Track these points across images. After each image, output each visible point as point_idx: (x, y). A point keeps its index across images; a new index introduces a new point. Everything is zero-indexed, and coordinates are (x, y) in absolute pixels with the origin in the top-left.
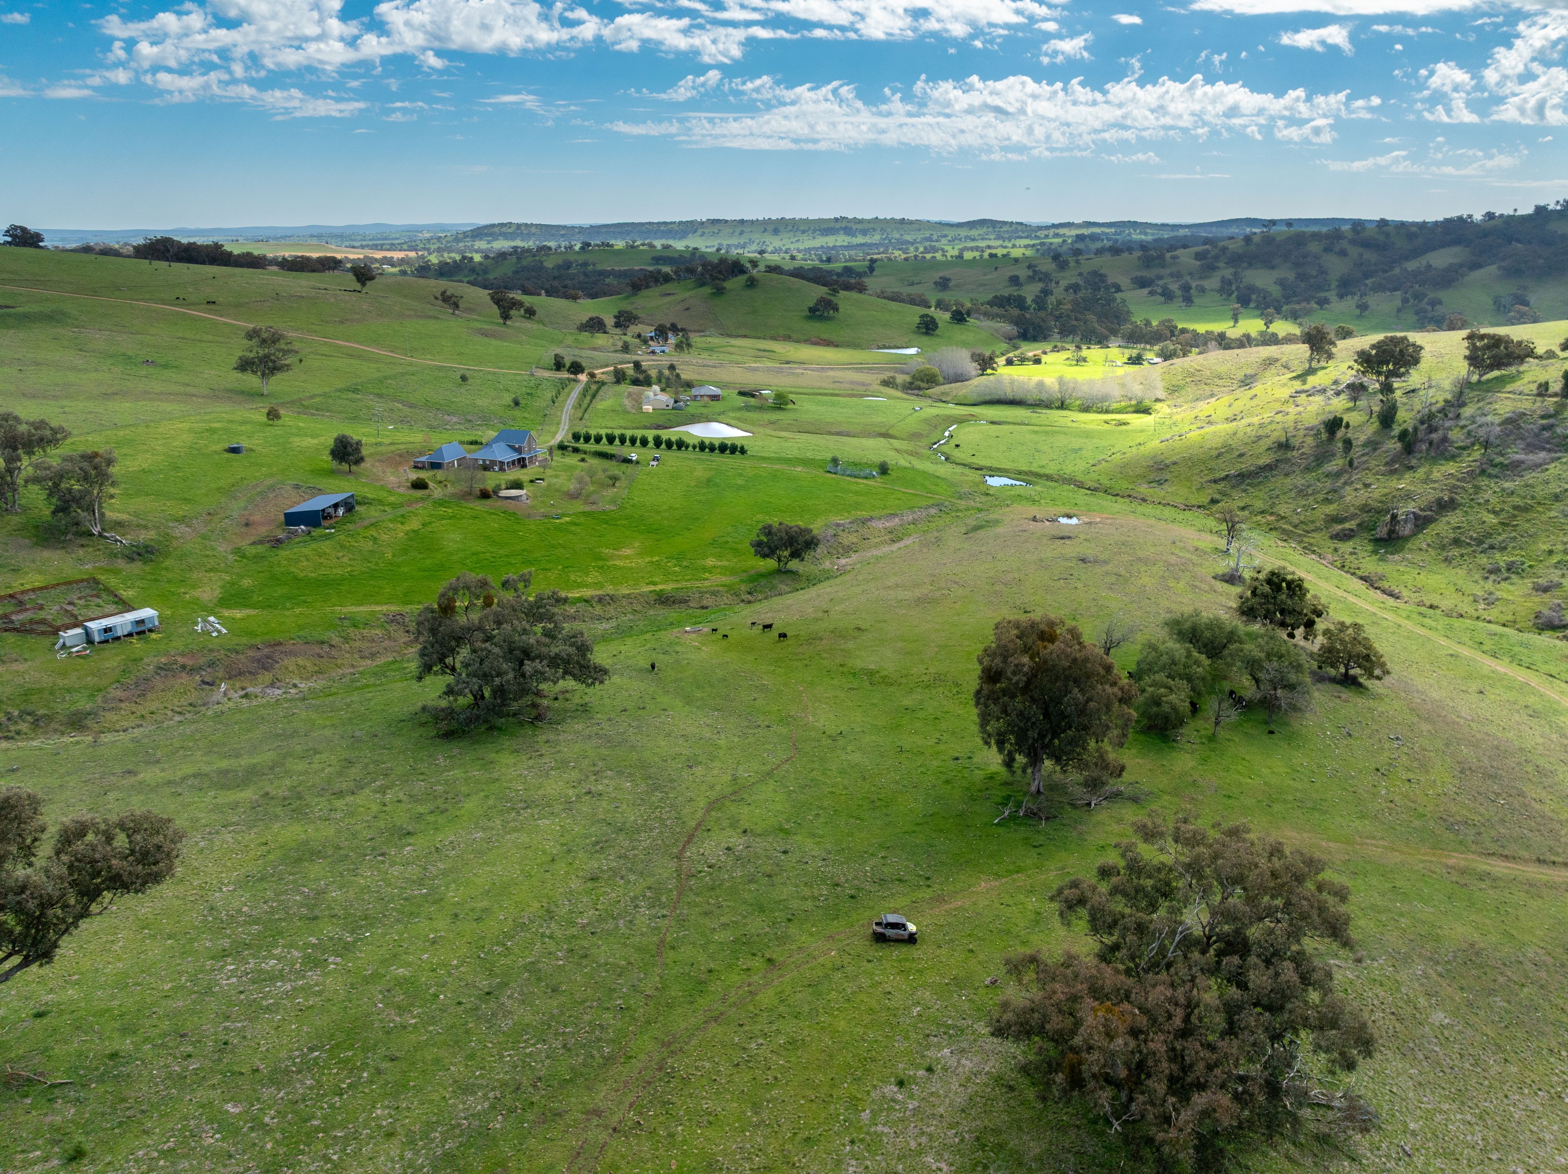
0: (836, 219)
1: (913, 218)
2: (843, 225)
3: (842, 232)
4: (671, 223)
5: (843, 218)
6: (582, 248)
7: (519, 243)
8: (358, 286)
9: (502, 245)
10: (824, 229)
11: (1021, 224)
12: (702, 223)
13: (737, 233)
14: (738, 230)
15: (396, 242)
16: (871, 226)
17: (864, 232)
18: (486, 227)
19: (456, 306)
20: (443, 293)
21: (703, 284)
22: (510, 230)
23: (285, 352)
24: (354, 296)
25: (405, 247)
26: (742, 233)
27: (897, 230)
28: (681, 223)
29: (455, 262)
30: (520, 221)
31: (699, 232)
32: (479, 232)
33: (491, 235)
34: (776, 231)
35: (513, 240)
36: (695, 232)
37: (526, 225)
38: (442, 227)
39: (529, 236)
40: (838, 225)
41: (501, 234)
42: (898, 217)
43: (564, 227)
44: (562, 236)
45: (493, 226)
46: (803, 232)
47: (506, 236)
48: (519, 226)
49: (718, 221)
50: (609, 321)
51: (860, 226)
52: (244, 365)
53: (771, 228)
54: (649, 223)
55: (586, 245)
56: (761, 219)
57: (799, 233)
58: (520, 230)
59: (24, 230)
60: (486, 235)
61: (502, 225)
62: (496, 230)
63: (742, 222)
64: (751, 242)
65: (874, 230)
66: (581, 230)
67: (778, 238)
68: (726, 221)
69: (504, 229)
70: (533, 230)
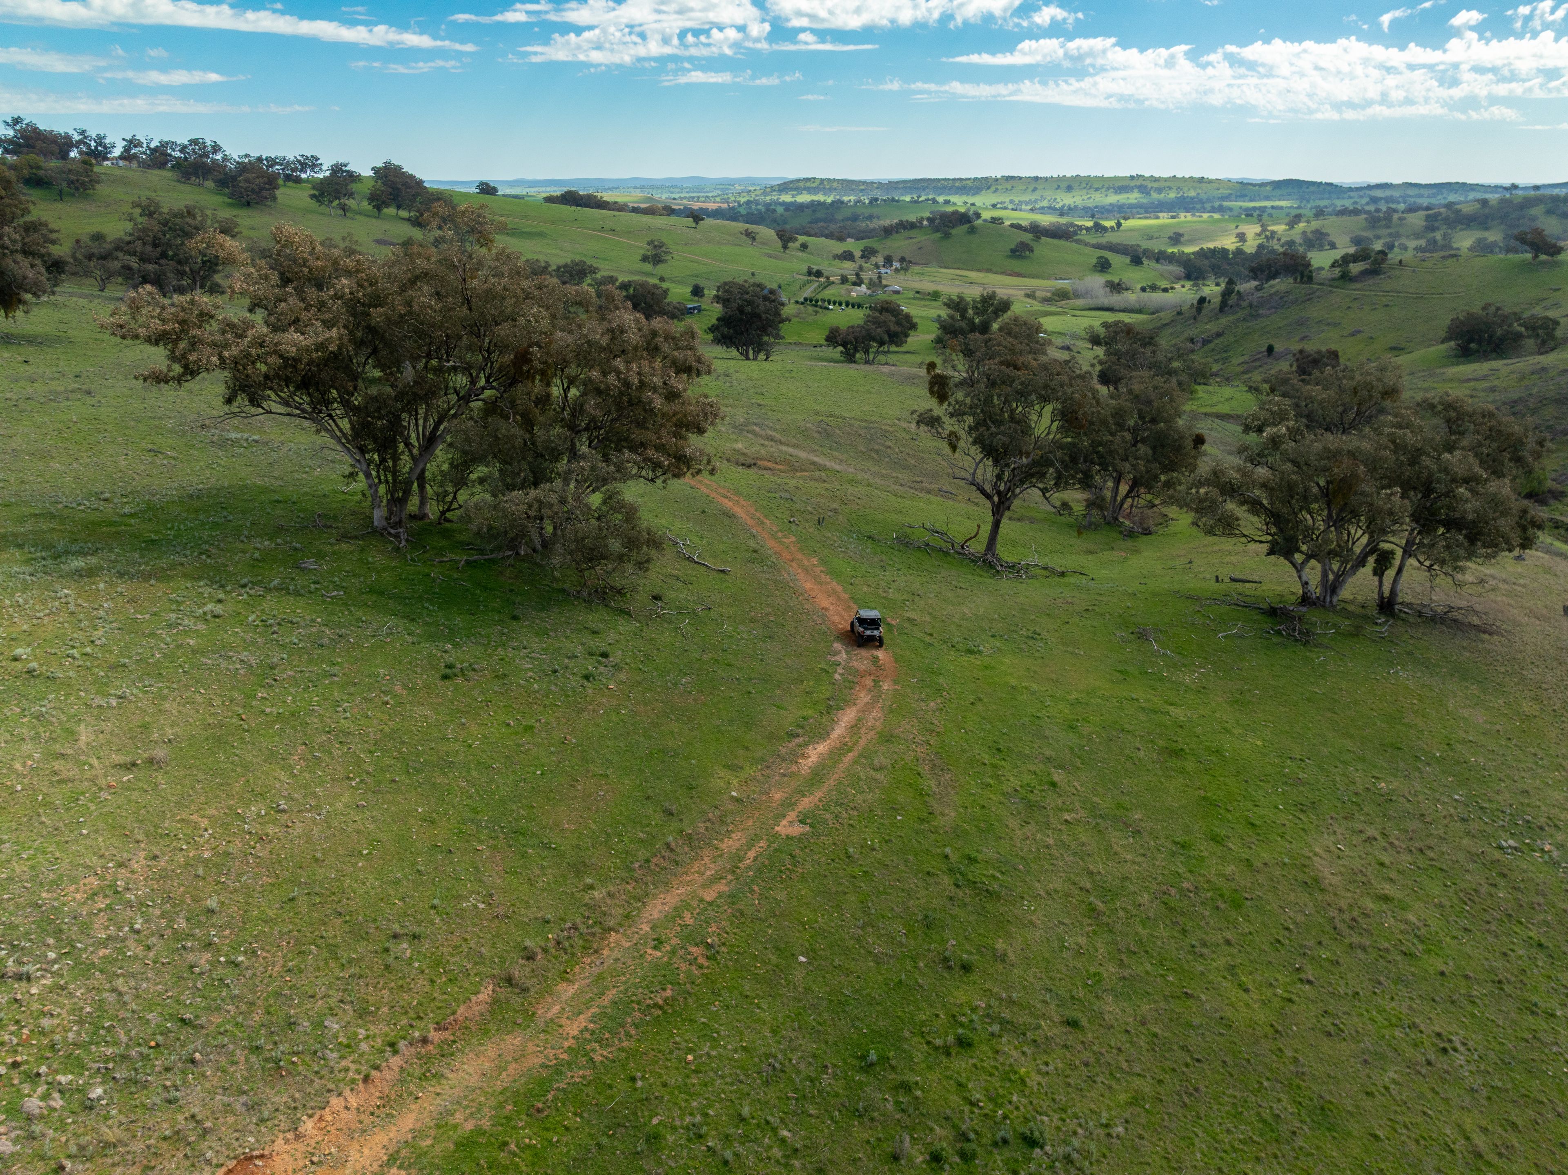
0: (1132, 177)
1: (1212, 177)
2: (1138, 183)
3: (1136, 190)
4: (967, 179)
5: (1139, 176)
6: (871, 202)
7: (820, 197)
8: (694, 225)
9: (804, 198)
10: (1119, 188)
11: (1331, 184)
12: (997, 180)
13: (1030, 190)
14: (1031, 187)
15: (710, 195)
16: (1167, 184)
17: (1159, 190)
18: (792, 182)
19: (754, 239)
20: (746, 231)
21: (938, 231)
22: (813, 185)
23: (666, 253)
24: (692, 231)
25: (718, 199)
26: (1035, 189)
27: (1195, 188)
28: (975, 179)
29: (760, 212)
30: (823, 177)
31: (993, 189)
32: (786, 186)
33: (796, 189)
34: (1069, 188)
35: (815, 194)
36: (989, 188)
37: (829, 180)
38: (752, 181)
39: (831, 190)
40: (1132, 184)
41: (805, 189)
42: (1197, 175)
43: (864, 183)
44: (862, 191)
45: (799, 180)
46: (1097, 190)
47: (810, 190)
48: (822, 181)
49: (1012, 178)
50: (858, 254)
51: (1156, 185)
52: (645, 259)
53: (1064, 185)
54: (945, 180)
55: (874, 200)
56: (1055, 176)
57: (1092, 191)
58: (823, 185)
59: (487, 185)
60: (792, 189)
61: (807, 180)
62: (801, 184)
63: (1036, 179)
64: (1043, 198)
65: (1170, 188)
66: (880, 185)
67: (1071, 195)
68: (1020, 178)
69: (808, 184)
70: (835, 185)
